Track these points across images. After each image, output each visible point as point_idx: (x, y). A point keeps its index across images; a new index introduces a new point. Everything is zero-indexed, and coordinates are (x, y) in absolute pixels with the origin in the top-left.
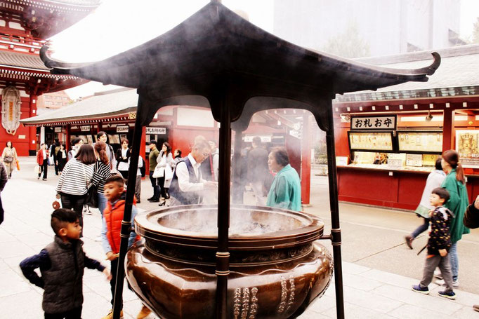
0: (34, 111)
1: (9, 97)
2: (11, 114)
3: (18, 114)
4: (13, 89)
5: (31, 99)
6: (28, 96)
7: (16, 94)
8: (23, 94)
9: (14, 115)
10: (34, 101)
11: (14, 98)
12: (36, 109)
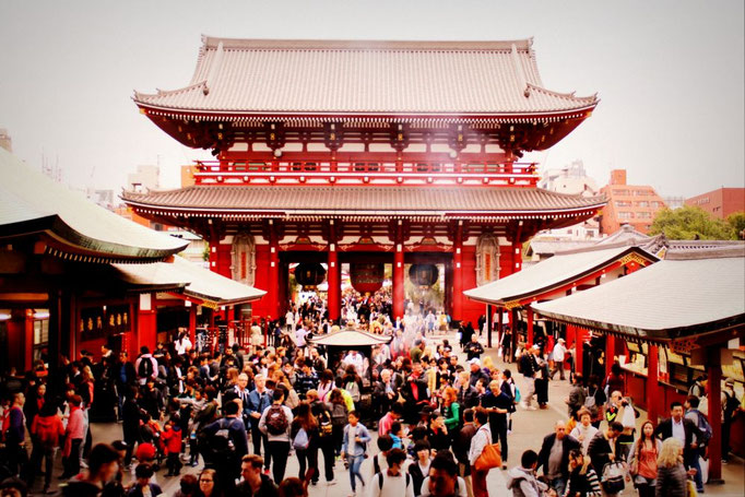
0: (517, 265)
1: (485, 248)
2: (488, 271)
3: (496, 271)
4: (489, 236)
5: (514, 247)
6: (510, 244)
7: (495, 243)
8: (503, 241)
9: (491, 272)
10: (517, 251)
11: (492, 249)
12: (521, 262)
